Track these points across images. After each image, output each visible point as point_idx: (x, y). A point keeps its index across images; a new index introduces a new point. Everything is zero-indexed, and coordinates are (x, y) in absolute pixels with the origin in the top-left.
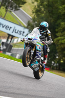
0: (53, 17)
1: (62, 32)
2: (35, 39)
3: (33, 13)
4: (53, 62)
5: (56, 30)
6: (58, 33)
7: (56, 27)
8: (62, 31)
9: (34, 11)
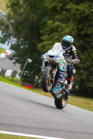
0: (35, 13)
1: (49, 35)
2: (57, 57)
3: (8, 7)
4: (37, 77)
5: (41, 32)
6: (44, 36)
7: (41, 27)
8: (49, 32)
9: (9, 4)
